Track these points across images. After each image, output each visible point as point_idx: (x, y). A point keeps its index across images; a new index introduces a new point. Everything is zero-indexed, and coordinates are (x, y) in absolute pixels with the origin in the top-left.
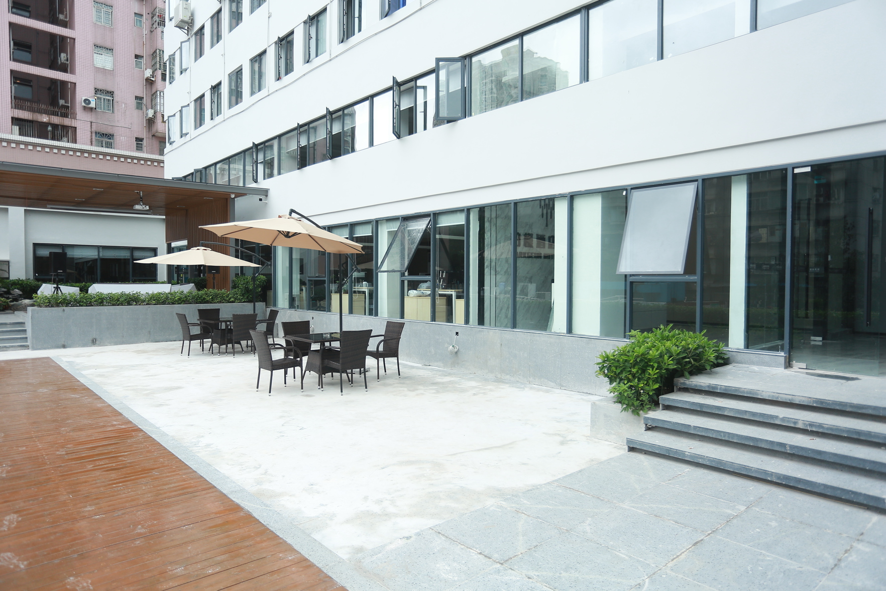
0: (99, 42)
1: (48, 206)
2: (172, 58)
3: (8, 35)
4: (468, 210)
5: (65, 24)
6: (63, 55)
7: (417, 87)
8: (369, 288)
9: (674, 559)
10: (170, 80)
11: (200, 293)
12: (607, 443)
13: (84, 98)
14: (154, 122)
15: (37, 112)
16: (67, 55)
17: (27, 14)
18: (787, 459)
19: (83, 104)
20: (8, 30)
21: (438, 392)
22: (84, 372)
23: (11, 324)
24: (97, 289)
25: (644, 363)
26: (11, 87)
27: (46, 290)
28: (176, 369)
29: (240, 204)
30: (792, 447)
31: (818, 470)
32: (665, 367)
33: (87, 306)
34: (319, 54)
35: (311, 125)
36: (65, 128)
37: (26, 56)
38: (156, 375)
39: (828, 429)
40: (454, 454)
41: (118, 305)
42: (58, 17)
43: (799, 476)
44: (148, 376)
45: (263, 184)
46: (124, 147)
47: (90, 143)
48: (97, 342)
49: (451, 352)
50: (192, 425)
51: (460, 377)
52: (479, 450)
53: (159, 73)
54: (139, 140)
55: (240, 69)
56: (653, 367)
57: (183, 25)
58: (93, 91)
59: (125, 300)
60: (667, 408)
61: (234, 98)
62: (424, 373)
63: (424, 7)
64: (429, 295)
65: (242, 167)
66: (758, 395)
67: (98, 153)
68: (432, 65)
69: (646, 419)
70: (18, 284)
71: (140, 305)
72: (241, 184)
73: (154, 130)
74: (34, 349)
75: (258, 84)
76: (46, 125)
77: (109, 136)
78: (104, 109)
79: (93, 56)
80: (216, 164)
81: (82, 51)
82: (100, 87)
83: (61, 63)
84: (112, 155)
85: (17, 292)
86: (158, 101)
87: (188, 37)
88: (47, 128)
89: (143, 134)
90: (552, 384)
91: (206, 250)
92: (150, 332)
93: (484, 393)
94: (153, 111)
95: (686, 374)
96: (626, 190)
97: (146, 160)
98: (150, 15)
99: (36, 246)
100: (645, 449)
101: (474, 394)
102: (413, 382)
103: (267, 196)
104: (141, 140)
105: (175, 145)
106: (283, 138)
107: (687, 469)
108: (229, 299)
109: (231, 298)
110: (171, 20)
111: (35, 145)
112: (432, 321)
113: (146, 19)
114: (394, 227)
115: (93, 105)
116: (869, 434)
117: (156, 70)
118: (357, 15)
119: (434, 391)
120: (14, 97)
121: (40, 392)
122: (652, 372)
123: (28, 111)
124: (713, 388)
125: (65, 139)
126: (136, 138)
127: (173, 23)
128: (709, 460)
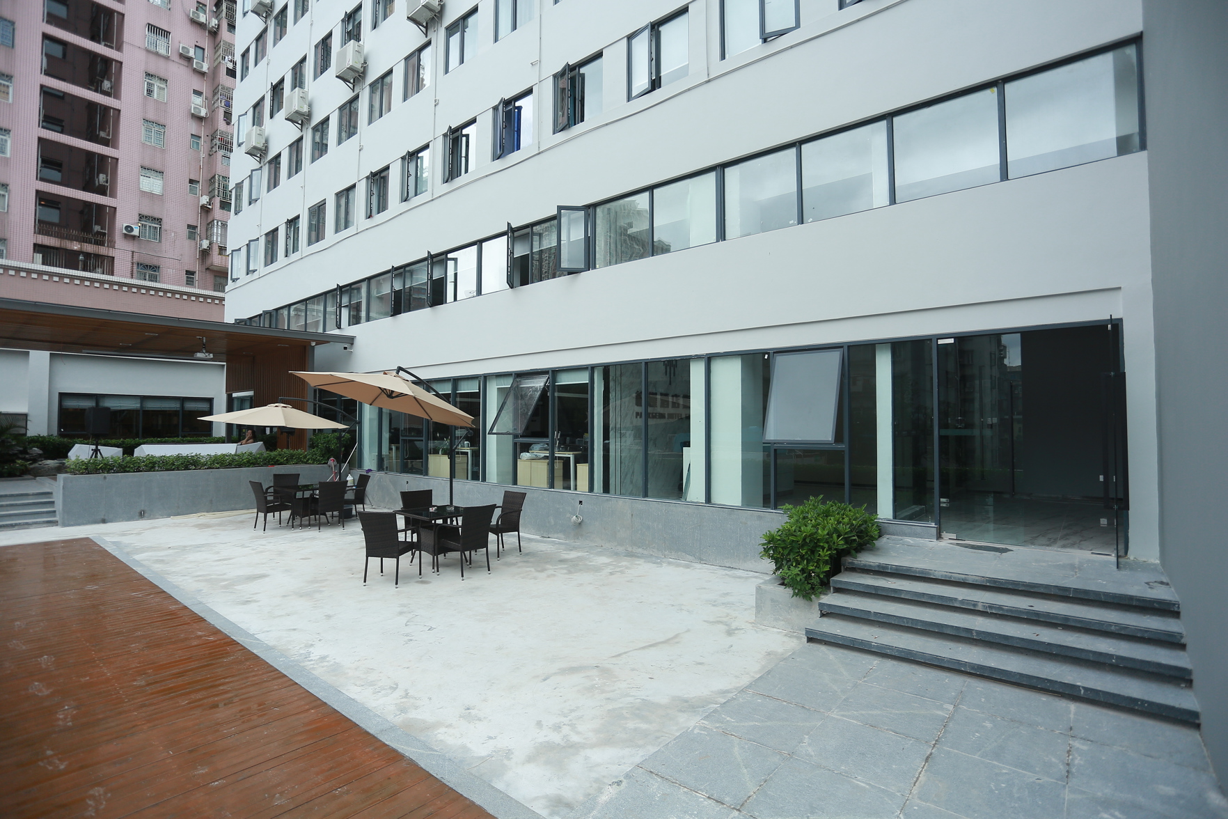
0: (147, 164)
1: (83, 351)
2: (239, 186)
3: (36, 152)
4: (592, 368)
5: (106, 143)
6: (102, 176)
7: (533, 234)
8: (472, 448)
9: (915, 783)
10: (235, 210)
11: (273, 453)
12: (775, 630)
13: (125, 225)
14: (208, 254)
15: (66, 238)
16: (107, 176)
17: (59, 128)
18: (972, 644)
19: (124, 231)
20: (36, 146)
21: (570, 572)
22: (137, 557)
23: (33, 495)
24: (148, 450)
25: (812, 544)
26: (36, 210)
27: (80, 452)
28: (253, 550)
29: (320, 352)
30: (979, 632)
31: (1006, 656)
32: (835, 547)
33: (134, 472)
34: (418, 192)
35: (407, 269)
36: (98, 256)
37: (56, 175)
38: (230, 559)
39: (1007, 610)
40: (619, 655)
41: (173, 470)
42: (99, 134)
43: (993, 665)
44: (220, 560)
45: (348, 330)
46: (171, 281)
47: (129, 275)
48: (146, 515)
49: (575, 523)
50: (295, 630)
51: (587, 552)
52: (644, 648)
53: (217, 201)
54: (190, 273)
55: (323, 203)
56: (823, 548)
57: (255, 152)
58: (137, 217)
59: (182, 464)
60: (838, 590)
61: (314, 234)
62: (544, 548)
63: (542, 152)
64: (546, 458)
65: (322, 309)
66: (930, 574)
67: (139, 287)
68: (555, 212)
69: (821, 605)
70: (37, 441)
71: (200, 469)
72: (320, 330)
73: (208, 262)
74: (65, 525)
75: (344, 222)
76: (78, 253)
77: (153, 268)
78: (149, 238)
79: (139, 179)
80: (289, 306)
81: (126, 172)
82: (145, 213)
83: (99, 185)
84: (157, 290)
85: (36, 450)
86: (215, 231)
87: (260, 165)
88: (78, 258)
89: (196, 267)
90: (691, 558)
91: (285, 407)
92: (211, 501)
93: (622, 572)
94: (208, 242)
95: (853, 552)
96: (768, 353)
97: (198, 296)
98: (210, 137)
99: (63, 396)
100: (827, 639)
101: (611, 574)
102: (540, 561)
103: (352, 344)
104: (193, 273)
105: (238, 283)
106: (373, 281)
107: (875, 661)
108: (307, 461)
109: (309, 459)
110: (239, 145)
111: (62, 276)
112: (551, 488)
113: (205, 142)
114: (507, 383)
115: (136, 232)
116: (1048, 615)
117: (214, 196)
118: (464, 154)
119: (565, 571)
120: (39, 220)
121: (90, 591)
122: (824, 554)
123: (55, 237)
124: (883, 567)
125: (100, 270)
126: (186, 271)
127: (244, 148)
128: (898, 651)
